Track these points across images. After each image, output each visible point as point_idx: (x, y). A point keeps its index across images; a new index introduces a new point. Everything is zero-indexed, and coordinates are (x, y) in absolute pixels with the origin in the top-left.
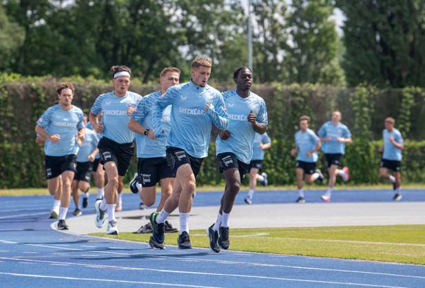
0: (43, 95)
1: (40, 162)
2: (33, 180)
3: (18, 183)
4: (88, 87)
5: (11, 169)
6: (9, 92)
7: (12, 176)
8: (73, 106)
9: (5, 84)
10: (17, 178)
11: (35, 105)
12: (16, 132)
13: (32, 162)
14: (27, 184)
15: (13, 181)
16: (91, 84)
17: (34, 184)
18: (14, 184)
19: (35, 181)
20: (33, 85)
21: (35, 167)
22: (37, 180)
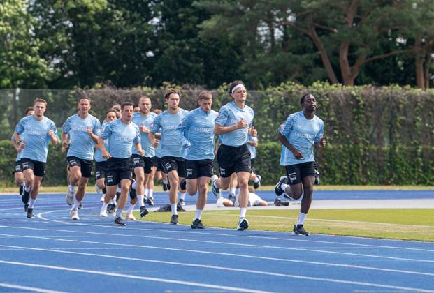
0: (362, 102)
1: (360, 161)
2: (354, 178)
3: (339, 180)
4: (404, 94)
5: (333, 167)
6: (330, 99)
7: (334, 174)
8: (181, 109)
9: (327, 92)
10: (338, 175)
11: (355, 110)
12: (338, 135)
13: (352, 161)
14: (348, 181)
15: (335, 178)
16: (407, 92)
17: (354, 182)
18: (336, 181)
19: (356, 178)
20: (354, 93)
21: (355, 165)
22: (358, 178)
